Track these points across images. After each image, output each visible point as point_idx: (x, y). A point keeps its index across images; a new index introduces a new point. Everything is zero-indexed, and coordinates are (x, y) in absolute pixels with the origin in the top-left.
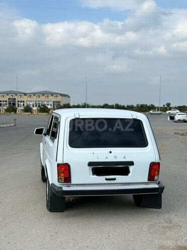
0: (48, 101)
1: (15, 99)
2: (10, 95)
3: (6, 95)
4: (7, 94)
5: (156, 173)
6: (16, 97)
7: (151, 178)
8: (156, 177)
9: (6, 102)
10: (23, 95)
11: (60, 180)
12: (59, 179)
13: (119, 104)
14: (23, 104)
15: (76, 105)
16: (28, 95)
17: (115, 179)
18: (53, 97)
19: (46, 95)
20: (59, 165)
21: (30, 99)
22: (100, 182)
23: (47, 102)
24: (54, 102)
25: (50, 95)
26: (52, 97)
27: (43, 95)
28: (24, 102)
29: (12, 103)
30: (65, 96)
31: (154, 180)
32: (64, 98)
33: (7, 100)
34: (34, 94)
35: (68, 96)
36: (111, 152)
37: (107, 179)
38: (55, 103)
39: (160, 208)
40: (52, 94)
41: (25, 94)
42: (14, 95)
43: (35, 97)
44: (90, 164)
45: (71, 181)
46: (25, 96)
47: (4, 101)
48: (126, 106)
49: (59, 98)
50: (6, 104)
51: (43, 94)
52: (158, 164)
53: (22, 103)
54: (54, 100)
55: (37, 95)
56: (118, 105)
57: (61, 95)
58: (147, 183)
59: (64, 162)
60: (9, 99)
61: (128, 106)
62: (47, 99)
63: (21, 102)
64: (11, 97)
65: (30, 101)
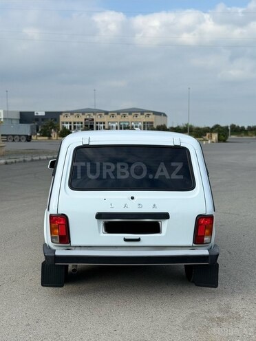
0: (137, 122)
1: (93, 120)
2: (86, 114)
3: (81, 114)
4: (83, 114)
5: (207, 231)
6: (94, 117)
7: (198, 239)
8: (206, 239)
9: (82, 123)
10: (103, 114)
11: (54, 240)
12: (52, 238)
13: (237, 125)
14: (104, 127)
15: (175, 126)
16: (110, 114)
17: (138, 240)
18: (132, 116)
19: (133, 114)
20: (51, 216)
21: (113, 120)
22: (116, 244)
23: (135, 123)
24: (144, 123)
25: (139, 114)
26: (142, 116)
27: (130, 114)
28: (104, 123)
29: (89, 124)
30: (160, 114)
31: (203, 243)
32: (158, 117)
33: (83, 121)
34: (118, 113)
35: (165, 115)
36: (132, 198)
37: (126, 240)
38: (146, 124)
39: (216, 286)
40: (142, 112)
41: (107, 113)
42: (92, 114)
43: (119, 117)
44: (99, 216)
45: (70, 242)
46: (106, 116)
47: (78, 123)
48: (246, 127)
49: (152, 118)
50: (82, 126)
51: (130, 112)
52: (211, 218)
53: (102, 125)
54: (145, 121)
55: (121, 114)
56: (235, 126)
57: (155, 113)
58: (193, 246)
59: (60, 212)
60: (85, 119)
61: (249, 127)
62: (135, 119)
63: (101, 123)
64: (88, 117)
65: (112, 122)
